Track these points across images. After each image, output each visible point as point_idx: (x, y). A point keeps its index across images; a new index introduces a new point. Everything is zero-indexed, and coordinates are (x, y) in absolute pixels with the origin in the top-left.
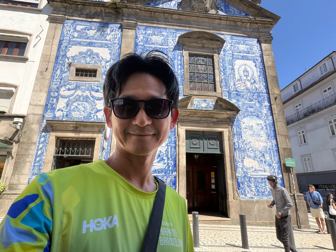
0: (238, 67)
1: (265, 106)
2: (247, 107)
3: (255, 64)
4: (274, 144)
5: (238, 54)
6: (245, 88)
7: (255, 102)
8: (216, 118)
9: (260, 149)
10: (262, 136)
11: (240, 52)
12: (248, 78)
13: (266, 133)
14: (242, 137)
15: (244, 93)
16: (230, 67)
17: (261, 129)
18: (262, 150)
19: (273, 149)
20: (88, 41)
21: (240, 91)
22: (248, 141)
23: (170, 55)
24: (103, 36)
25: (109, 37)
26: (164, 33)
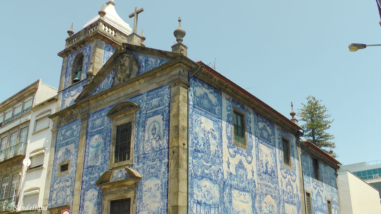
0: (148, 127)
1: (165, 163)
2: (150, 169)
3: (163, 117)
4: (165, 204)
5: (150, 111)
6: (151, 148)
7: (157, 161)
8: (127, 186)
9: (154, 210)
10: (157, 197)
11: (152, 109)
12: (155, 136)
13: (161, 193)
14: (142, 200)
15: (149, 154)
16: (142, 129)
17: (157, 190)
18: (155, 211)
19: (164, 209)
20: (66, 141)
21: (147, 153)
22: (147, 203)
23: (105, 135)
24: (73, 133)
25: (75, 133)
26: (103, 114)
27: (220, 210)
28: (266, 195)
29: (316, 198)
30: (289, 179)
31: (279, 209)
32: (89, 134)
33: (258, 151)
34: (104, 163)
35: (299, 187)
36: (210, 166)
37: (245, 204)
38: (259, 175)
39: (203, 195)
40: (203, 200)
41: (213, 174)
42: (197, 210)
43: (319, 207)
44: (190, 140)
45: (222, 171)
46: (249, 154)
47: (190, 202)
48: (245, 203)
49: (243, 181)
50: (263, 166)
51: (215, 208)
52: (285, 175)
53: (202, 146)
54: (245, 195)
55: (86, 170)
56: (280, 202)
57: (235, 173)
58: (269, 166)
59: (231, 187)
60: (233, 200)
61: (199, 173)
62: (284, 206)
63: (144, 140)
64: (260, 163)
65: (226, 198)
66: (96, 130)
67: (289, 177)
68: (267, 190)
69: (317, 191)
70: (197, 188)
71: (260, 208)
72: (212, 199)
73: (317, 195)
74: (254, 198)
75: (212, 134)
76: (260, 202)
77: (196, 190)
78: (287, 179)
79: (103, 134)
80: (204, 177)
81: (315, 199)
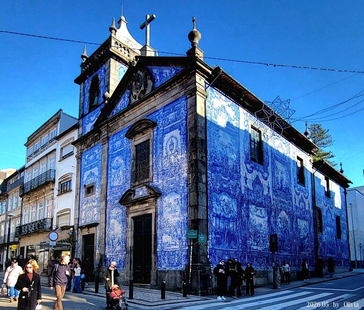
0: (166, 143)
2: (169, 184)
3: (180, 131)
4: (185, 217)
5: (167, 127)
6: (169, 164)
7: (176, 176)
9: (174, 224)
10: (177, 211)
11: (169, 124)
12: (173, 151)
13: (181, 207)
14: (163, 215)
15: (168, 170)
16: (160, 145)
17: (177, 204)
19: (184, 223)
20: (90, 165)
21: (165, 169)
22: (167, 218)
23: (125, 155)
24: (95, 157)
25: (97, 157)
26: (122, 136)
27: (238, 224)
28: (281, 210)
29: (327, 214)
30: (302, 196)
31: (293, 225)
32: (110, 156)
33: (274, 168)
34: (126, 182)
35: (311, 204)
36: (229, 181)
37: (262, 219)
38: (274, 191)
39: (221, 208)
40: (222, 214)
41: (231, 189)
42: (216, 223)
43: (329, 223)
44: (208, 154)
45: (240, 186)
46: (266, 170)
47: (210, 215)
48: (261, 217)
49: (260, 197)
50: (278, 183)
51: (233, 222)
52: (298, 192)
53: (220, 160)
54: (261, 210)
55: (110, 190)
56: (293, 218)
57: (252, 189)
58: (284, 183)
59: (248, 202)
60: (251, 215)
61: (218, 187)
62: (297, 222)
63: (162, 157)
64: (276, 180)
65: (243, 213)
66: (116, 152)
67: (302, 194)
68: (281, 206)
69: (327, 207)
70: (216, 202)
71: (275, 223)
72: (230, 213)
73: (327, 212)
74: (269, 214)
75: (230, 148)
76: (275, 217)
77: (215, 204)
78: (300, 196)
79: (123, 155)
80: (222, 191)
81: (325, 215)
